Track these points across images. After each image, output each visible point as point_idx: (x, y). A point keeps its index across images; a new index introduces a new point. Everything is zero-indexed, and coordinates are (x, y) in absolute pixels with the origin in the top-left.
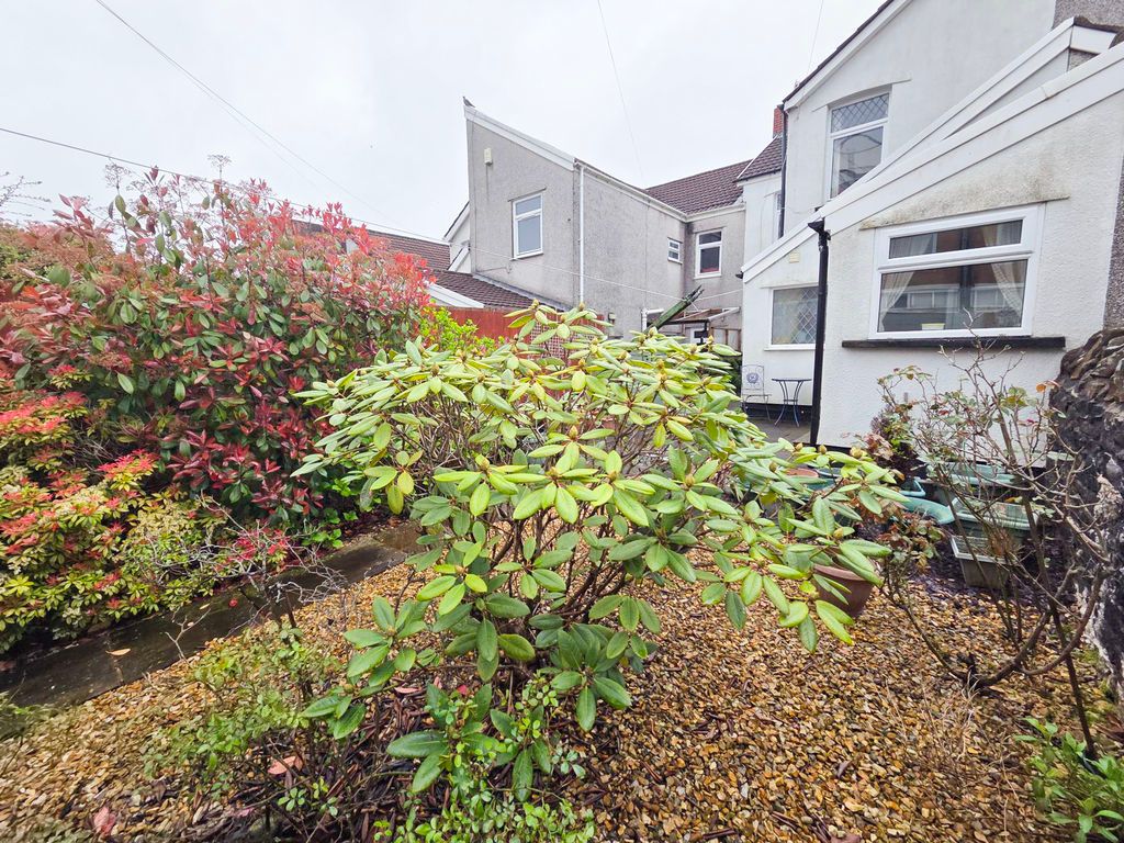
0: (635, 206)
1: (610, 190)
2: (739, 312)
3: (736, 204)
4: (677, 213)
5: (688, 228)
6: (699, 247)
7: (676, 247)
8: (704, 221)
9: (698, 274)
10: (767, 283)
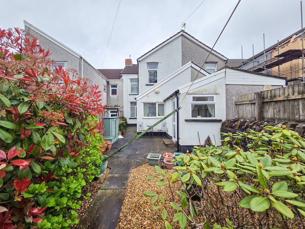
0: (96, 74)
1: (90, 68)
2: (123, 107)
3: (121, 79)
4: (105, 78)
5: (108, 83)
6: (111, 89)
7: (105, 87)
8: (113, 82)
9: (111, 96)
10: (142, 101)
